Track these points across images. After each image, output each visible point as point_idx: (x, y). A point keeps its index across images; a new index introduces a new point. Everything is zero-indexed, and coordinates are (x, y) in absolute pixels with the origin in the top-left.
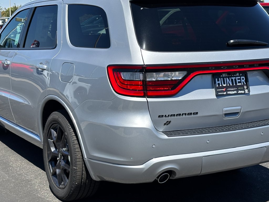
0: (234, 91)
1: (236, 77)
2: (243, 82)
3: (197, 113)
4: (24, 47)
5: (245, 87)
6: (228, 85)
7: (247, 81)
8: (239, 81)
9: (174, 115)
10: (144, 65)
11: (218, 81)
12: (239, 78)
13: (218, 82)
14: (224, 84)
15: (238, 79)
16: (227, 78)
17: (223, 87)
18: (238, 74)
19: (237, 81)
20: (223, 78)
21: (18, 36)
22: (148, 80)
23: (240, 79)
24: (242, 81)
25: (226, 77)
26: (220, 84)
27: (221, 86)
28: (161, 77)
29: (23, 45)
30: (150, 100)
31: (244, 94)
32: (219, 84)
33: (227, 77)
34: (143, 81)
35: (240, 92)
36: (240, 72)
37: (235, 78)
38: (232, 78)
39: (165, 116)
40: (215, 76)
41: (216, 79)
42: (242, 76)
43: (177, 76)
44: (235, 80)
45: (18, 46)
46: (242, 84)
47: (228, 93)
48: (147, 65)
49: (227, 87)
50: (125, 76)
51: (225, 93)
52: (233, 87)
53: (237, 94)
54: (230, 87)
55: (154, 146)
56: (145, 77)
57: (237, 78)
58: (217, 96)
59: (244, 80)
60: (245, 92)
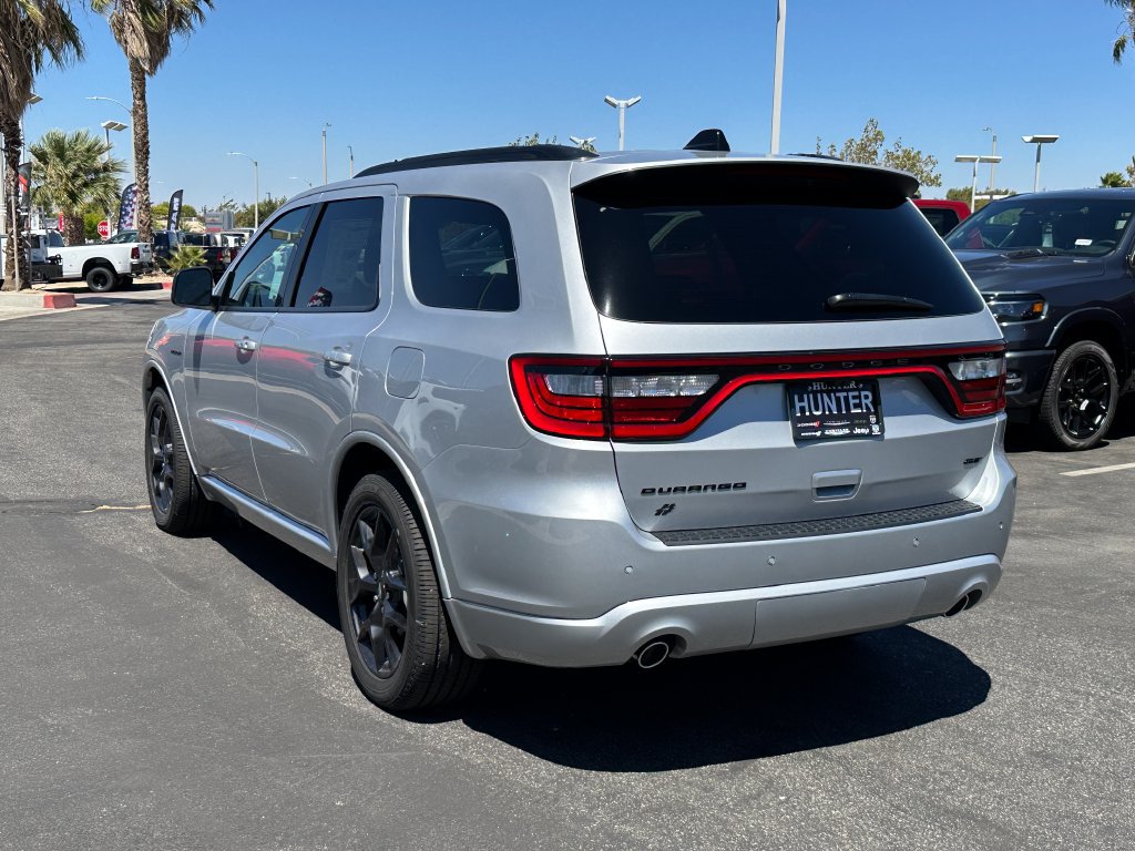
0: (842, 427)
1: (847, 391)
2: (866, 405)
3: (744, 485)
4: (293, 304)
5: (873, 419)
6: (827, 413)
7: (876, 402)
8: (857, 401)
9: (683, 489)
10: (607, 355)
11: (801, 400)
12: (856, 393)
13: (802, 404)
14: (817, 410)
15: (854, 397)
16: (825, 395)
17: (813, 418)
18: (853, 385)
19: (852, 402)
20: (815, 393)
21: (278, 277)
22: (616, 394)
23: (859, 397)
24: (864, 401)
25: (822, 392)
26: (807, 408)
27: (808, 414)
28: (650, 387)
29: (290, 301)
30: (620, 447)
31: (870, 436)
32: (802, 410)
33: (824, 392)
34: (603, 397)
35: (858, 431)
36: (858, 380)
37: (845, 394)
38: (838, 394)
39: (661, 491)
40: (793, 389)
41: (796, 397)
42: (863, 389)
43: (693, 386)
44: (846, 398)
45: (279, 301)
46: (865, 411)
47: (827, 433)
48: (613, 356)
49: (822, 418)
50: (555, 384)
51: (818, 434)
52: (839, 417)
53: (851, 436)
54: (832, 417)
55: (629, 570)
56: (608, 388)
57: (851, 394)
58: (798, 439)
59: (869, 401)
60: (871, 431)
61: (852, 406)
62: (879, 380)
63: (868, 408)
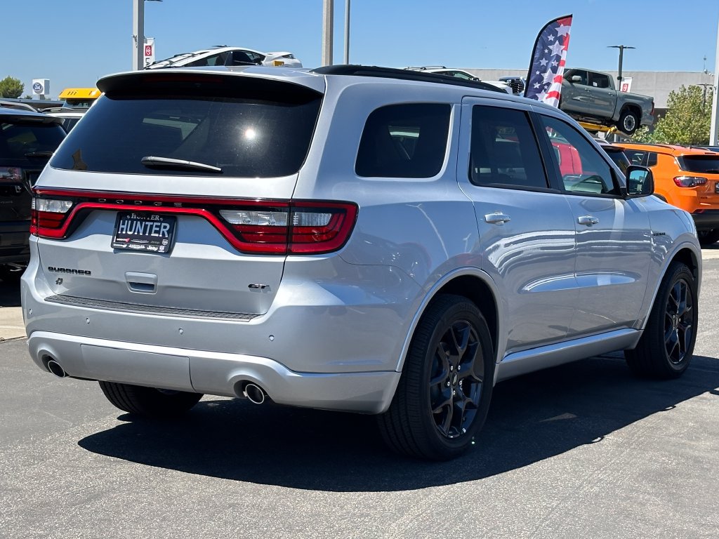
0: (142, 244)
1: (154, 221)
2: (163, 232)
3: (90, 273)
5: (165, 242)
6: (136, 233)
7: (171, 231)
8: (158, 229)
11: (123, 224)
12: (159, 224)
13: (123, 226)
14: (130, 230)
15: (156, 226)
16: (139, 223)
17: (126, 236)
18: (157, 218)
19: (154, 229)
23: (160, 227)
24: (162, 230)
25: (137, 220)
26: (125, 230)
31: (156, 252)
32: (122, 229)
33: (139, 220)
35: (150, 248)
36: (162, 215)
37: (152, 223)
38: (147, 223)
39: (55, 269)
42: (163, 222)
44: (151, 226)
46: (161, 236)
47: (130, 246)
49: (132, 237)
51: (125, 246)
52: (142, 238)
53: (145, 251)
54: (138, 237)
57: (155, 224)
58: (117, 250)
59: (165, 230)
60: (159, 249)
61: (153, 232)
62: (178, 216)
63: (163, 234)
